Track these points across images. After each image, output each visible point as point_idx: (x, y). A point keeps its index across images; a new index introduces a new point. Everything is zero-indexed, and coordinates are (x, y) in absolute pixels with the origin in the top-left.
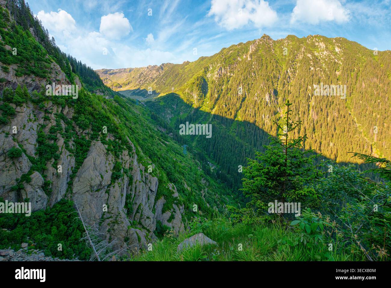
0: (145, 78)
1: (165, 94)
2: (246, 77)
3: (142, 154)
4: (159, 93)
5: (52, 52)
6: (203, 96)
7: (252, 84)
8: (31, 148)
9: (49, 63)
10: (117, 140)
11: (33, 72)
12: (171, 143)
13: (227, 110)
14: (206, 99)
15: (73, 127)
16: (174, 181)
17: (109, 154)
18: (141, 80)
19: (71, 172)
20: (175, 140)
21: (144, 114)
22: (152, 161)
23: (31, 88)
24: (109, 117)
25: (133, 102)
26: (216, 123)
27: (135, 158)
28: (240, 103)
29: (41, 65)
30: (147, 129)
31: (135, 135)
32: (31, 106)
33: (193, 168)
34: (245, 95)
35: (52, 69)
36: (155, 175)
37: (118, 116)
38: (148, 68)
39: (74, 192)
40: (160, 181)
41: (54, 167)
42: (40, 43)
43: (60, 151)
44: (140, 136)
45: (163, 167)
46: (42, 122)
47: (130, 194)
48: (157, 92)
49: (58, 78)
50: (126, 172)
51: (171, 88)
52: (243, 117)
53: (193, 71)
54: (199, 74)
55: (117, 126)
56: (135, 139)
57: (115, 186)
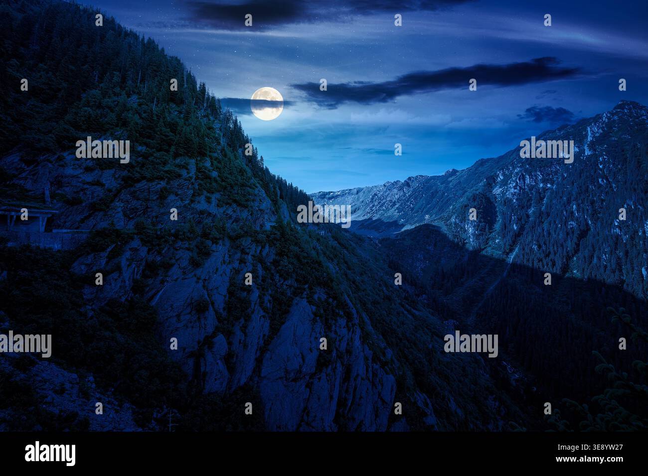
0: (380, 202)
1: (413, 227)
2: (583, 189)
3: (371, 328)
4: (403, 225)
5: (258, 174)
6: (487, 229)
7: (603, 201)
8: (220, 300)
9: (254, 189)
10: (331, 300)
11: (235, 201)
12: (424, 313)
13: (542, 256)
14: (493, 234)
15: (272, 274)
16: (428, 390)
17: (316, 321)
18: (373, 206)
19: (262, 342)
20: (433, 309)
21: (376, 259)
22: (388, 343)
23: (231, 221)
24: (321, 262)
25: (360, 240)
26: (518, 280)
27: (357, 333)
28: (575, 240)
29: (245, 192)
30: (380, 285)
31: (360, 294)
32: (228, 242)
34: (587, 224)
35: (255, 195)
36: (391, 370)
37: (336, 261)
38: (385, 185)
39: (262, 375)
40: (400, 385)
41: (242, 330)
42: (247, 165)
43: (253, 308)
44: (369, 295)
45: (406, 358)
46: (236, 264)
47: (345, 398)
48: (400, 224)
49: (261, 208)
50: (340, 357)
51: (423, 216)
52: (586, 270)
53: (465, 185)
54: (477, 190)
55: (332, 278)
56: (360, 301)
57: (321, 377)
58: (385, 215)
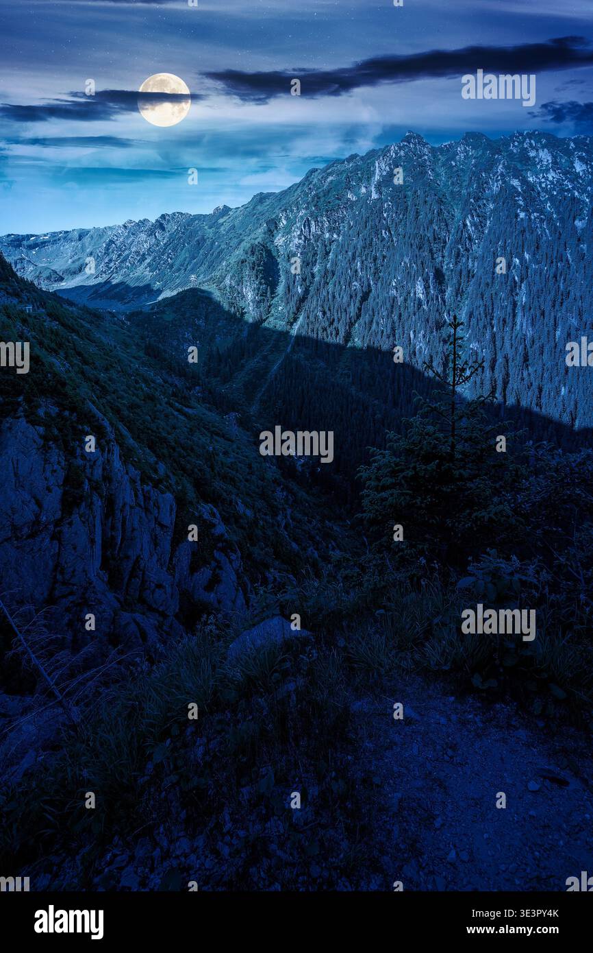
0: (121, 255)
1: (175, 293)
2: (368, 242)
3: (131, 441)
4: (160, 292)
6: (269, 293)
7: (384, 257)
10: (67, 413)
12: (199, 410)
13: (327, 323)
14: (276, 299)
16: (213, 498)
17: (49, 448)
18: (111, 261)
20: (209, 403)
21: (126, 345)
22: (158, 456)
24: (38, 356)
25: (96, 316)
26: (302, 355)
27: (115, 452)
28: (358, 304)
30: (137, 382)
31: (108, 397)
33: (255, 465)
34: (369, 285)
36: (167, 487)
37: (62, 353)
38: (125, 227)
40: (181, 502)
44: (122, 398)
45: (183, 469)
47: (112, 535)
48: (155, 289)
50: (95, 488)
51: (188, 277)
52: (365, 337)
53: (240, 231)
54: (256, 239)
55: (63, 379)
56: (111, 407)
57: (72, 521)
58: (131, 276)
